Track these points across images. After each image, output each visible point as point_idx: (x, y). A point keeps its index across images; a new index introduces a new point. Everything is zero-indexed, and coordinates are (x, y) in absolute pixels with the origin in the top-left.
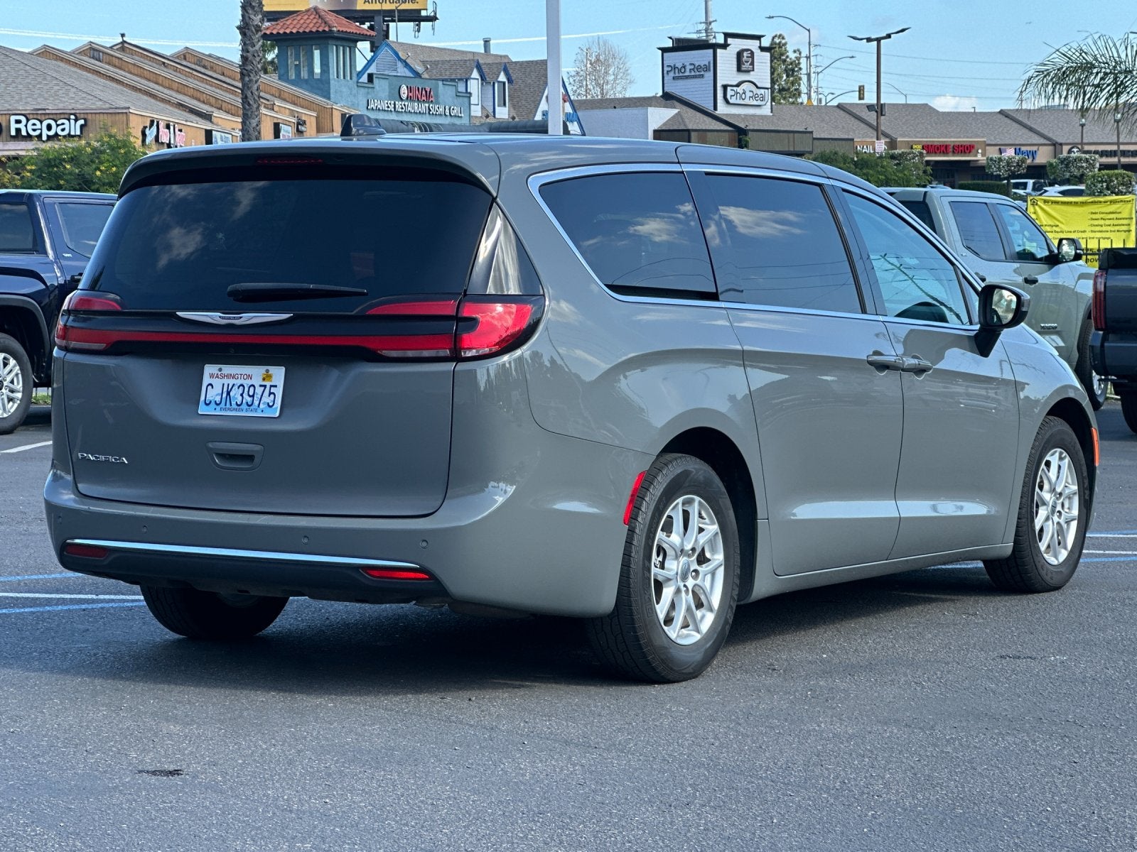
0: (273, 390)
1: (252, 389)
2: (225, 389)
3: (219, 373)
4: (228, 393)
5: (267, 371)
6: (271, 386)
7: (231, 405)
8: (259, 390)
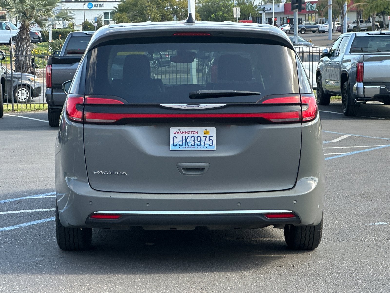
0: (211, 138)
1: (199, 138)
2: (184, 138)
3: (179, 131)
4: (186, 140)
5: (206, 130)
6: (209, 136)
7: (188, 146)
8: (203, 139)
